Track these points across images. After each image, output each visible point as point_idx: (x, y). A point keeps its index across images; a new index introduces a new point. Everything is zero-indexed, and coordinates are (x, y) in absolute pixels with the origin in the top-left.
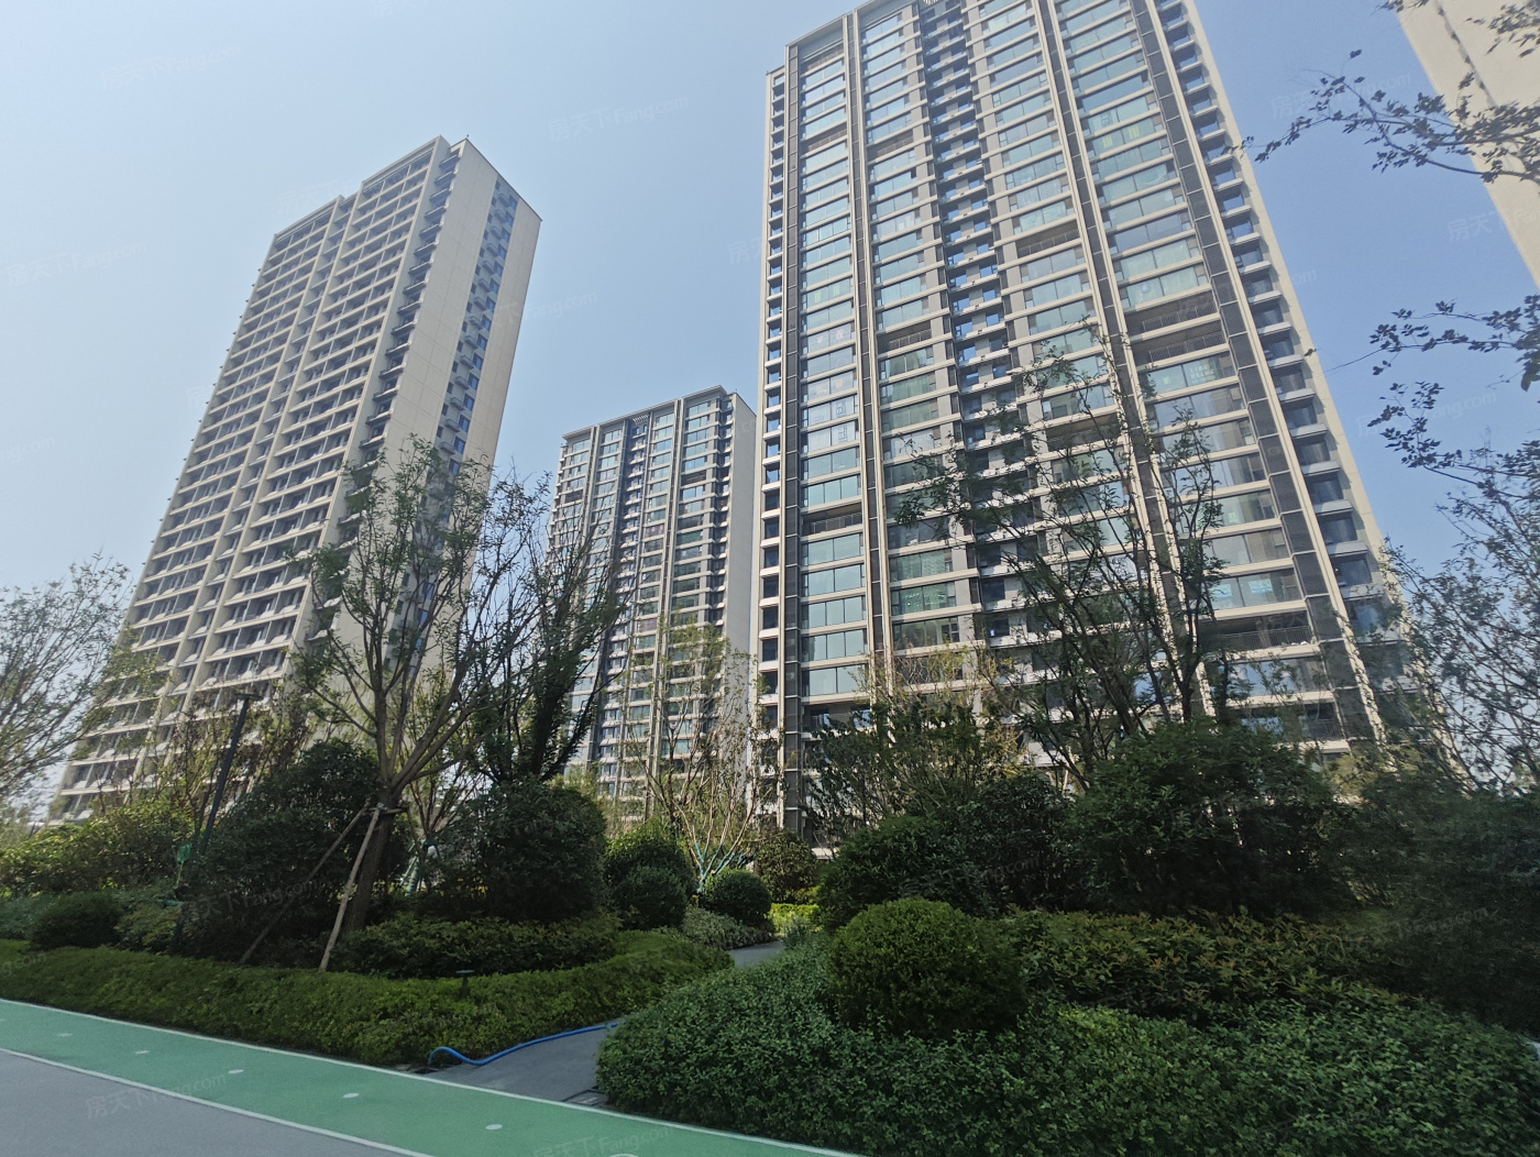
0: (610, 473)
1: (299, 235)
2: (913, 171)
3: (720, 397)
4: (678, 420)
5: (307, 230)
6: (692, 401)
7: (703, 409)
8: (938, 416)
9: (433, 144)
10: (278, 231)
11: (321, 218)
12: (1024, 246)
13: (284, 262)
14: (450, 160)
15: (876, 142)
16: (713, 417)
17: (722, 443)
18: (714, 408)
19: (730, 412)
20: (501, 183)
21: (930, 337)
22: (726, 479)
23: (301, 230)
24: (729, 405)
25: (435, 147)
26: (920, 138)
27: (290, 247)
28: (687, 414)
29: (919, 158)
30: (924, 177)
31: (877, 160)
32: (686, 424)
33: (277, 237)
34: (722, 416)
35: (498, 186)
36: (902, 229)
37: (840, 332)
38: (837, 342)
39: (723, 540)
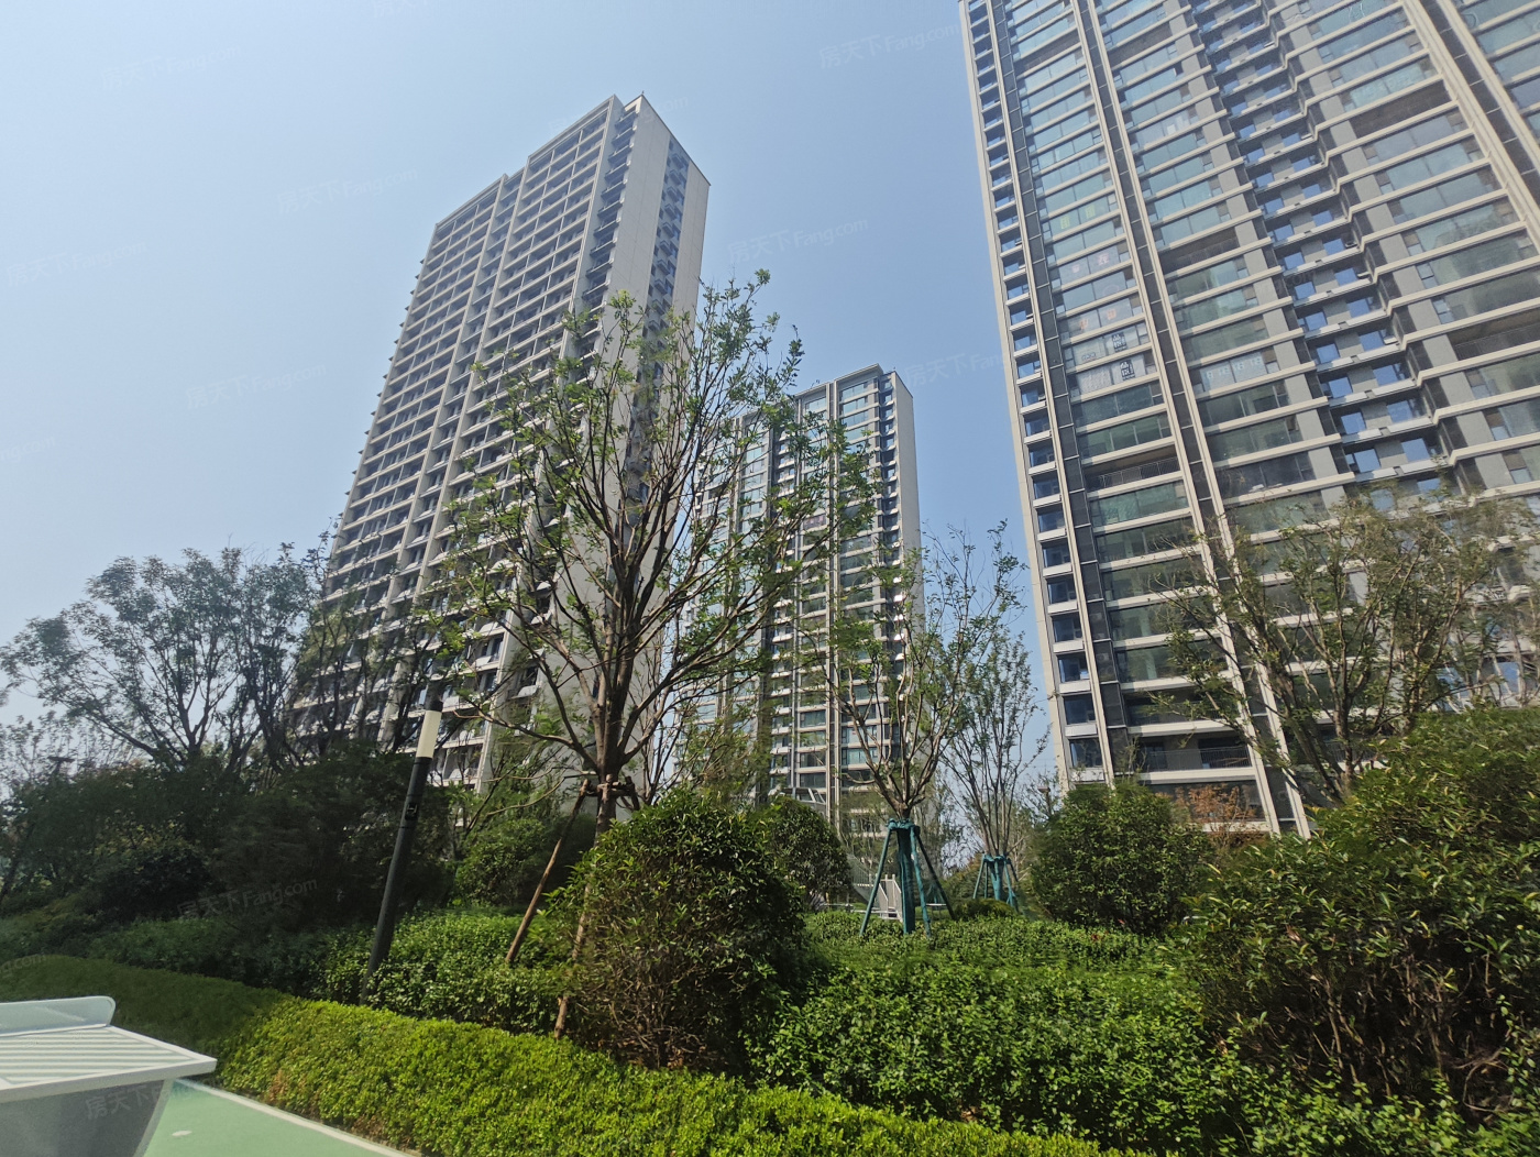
0: (757, 465)
1: (461, 221)
2: (1178, 67)
3: (877, 376)
4: (831, 405)
5: (472, 213)
6: (844, 384)
7: (860, 391)
8: (1268, 336)
9: (607, 104)
10: (439, 221)
11: (486, 200)
12: (1361, 124)
13: (448, 249)
14: (626, 121)
15: (1119, 44)
16: (871, 398)
17: (883, 424)
18: (872, 389)
19: (890, 392)
20: (673, 143)
21: (1235, 245)
22: (891, 463)
23: (463, 216)
24: (887, 385)
25: (609, 108)
26: (1181, 30)
27: (453, 233)
28: (840, 398)
29: (1186, 50)
30: (1194, 70)
31: (1124, 63)
32: (840, 408)
33: (438, 226)
34: (881, 397)
35: (671, 146)
36: (1172, 132)
37: (1103, 258)
38: (1101, 269)
39: (894, 528)
